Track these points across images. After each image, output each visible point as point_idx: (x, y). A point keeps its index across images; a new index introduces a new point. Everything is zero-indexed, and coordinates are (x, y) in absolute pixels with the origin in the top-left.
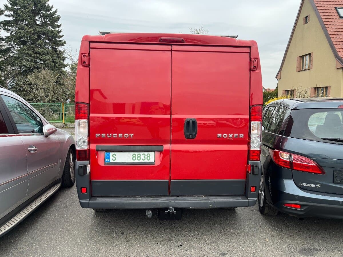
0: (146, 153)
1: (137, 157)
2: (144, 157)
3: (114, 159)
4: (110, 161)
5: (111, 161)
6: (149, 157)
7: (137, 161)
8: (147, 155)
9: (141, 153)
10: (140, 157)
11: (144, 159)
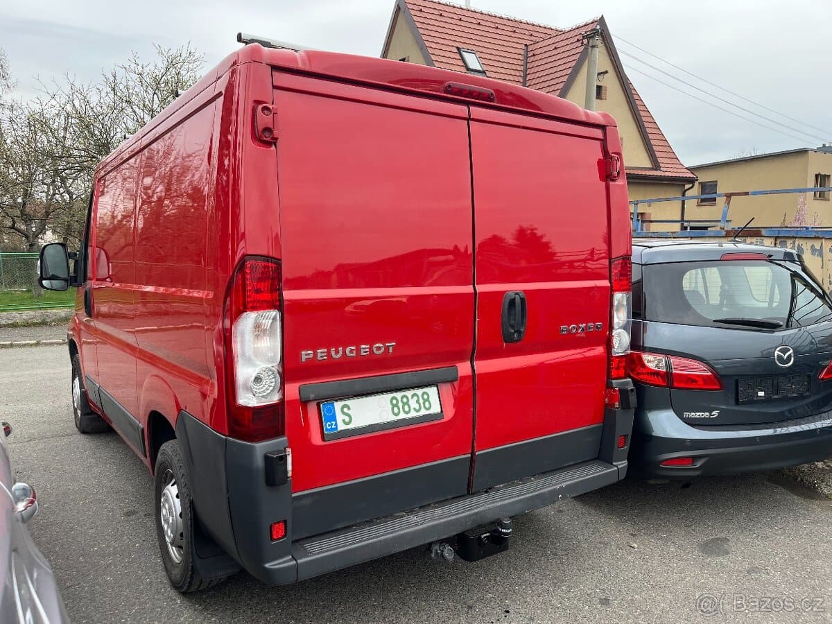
1: (400, 405)
3: (347, 419)
4: (337, 428)
7: (402, 416)
8: (423, 397)
9: (409, 393)
10: (407, 403)
11: (417, 408)
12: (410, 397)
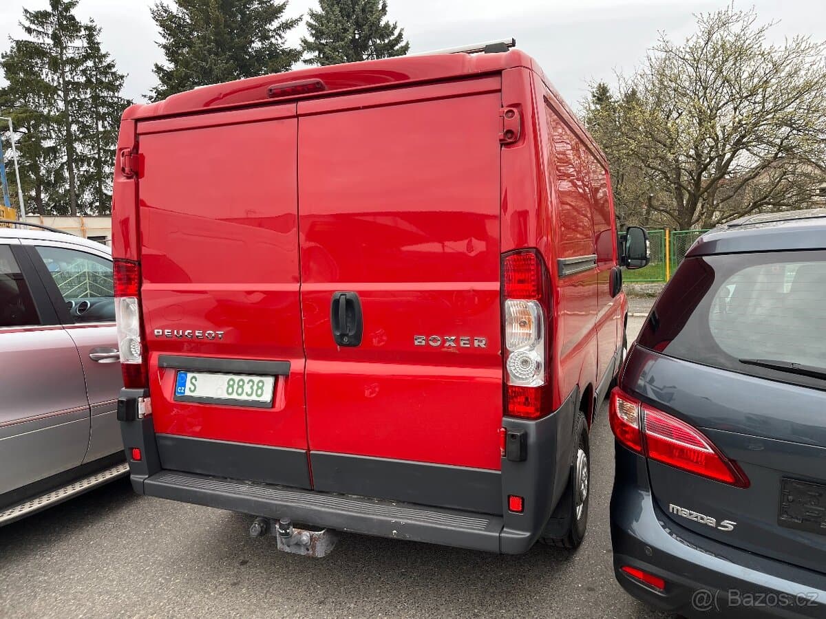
0: (256, 379)
1: (236, 386)
2: (252, 387)
3: (193, 388)
4: (184, 393)
5: (188, 393)
6: (262, 388)
7: (235, 396)
8: (258, 385)
9: (246, 378)
10: (242, 387)
11: (249, 393)
12: (246, 381)
